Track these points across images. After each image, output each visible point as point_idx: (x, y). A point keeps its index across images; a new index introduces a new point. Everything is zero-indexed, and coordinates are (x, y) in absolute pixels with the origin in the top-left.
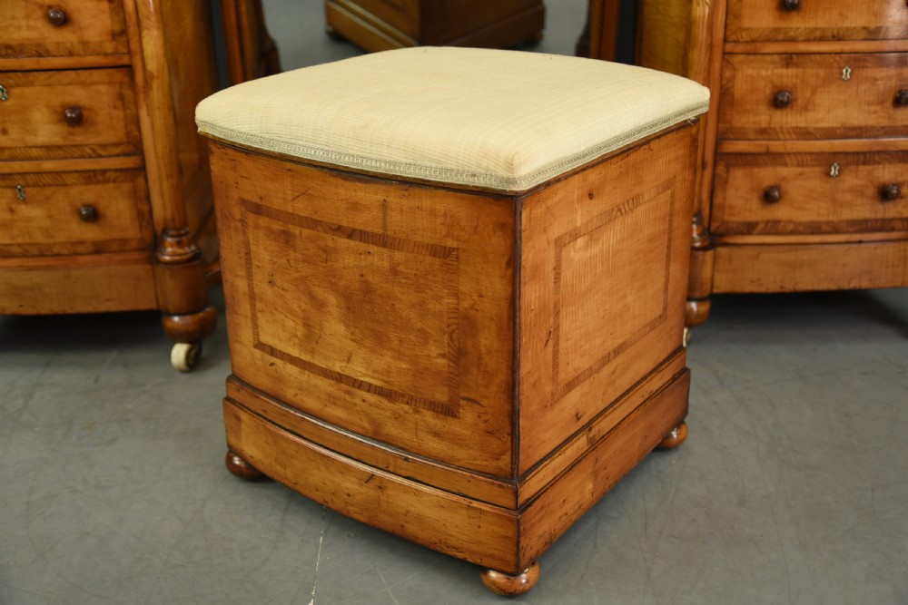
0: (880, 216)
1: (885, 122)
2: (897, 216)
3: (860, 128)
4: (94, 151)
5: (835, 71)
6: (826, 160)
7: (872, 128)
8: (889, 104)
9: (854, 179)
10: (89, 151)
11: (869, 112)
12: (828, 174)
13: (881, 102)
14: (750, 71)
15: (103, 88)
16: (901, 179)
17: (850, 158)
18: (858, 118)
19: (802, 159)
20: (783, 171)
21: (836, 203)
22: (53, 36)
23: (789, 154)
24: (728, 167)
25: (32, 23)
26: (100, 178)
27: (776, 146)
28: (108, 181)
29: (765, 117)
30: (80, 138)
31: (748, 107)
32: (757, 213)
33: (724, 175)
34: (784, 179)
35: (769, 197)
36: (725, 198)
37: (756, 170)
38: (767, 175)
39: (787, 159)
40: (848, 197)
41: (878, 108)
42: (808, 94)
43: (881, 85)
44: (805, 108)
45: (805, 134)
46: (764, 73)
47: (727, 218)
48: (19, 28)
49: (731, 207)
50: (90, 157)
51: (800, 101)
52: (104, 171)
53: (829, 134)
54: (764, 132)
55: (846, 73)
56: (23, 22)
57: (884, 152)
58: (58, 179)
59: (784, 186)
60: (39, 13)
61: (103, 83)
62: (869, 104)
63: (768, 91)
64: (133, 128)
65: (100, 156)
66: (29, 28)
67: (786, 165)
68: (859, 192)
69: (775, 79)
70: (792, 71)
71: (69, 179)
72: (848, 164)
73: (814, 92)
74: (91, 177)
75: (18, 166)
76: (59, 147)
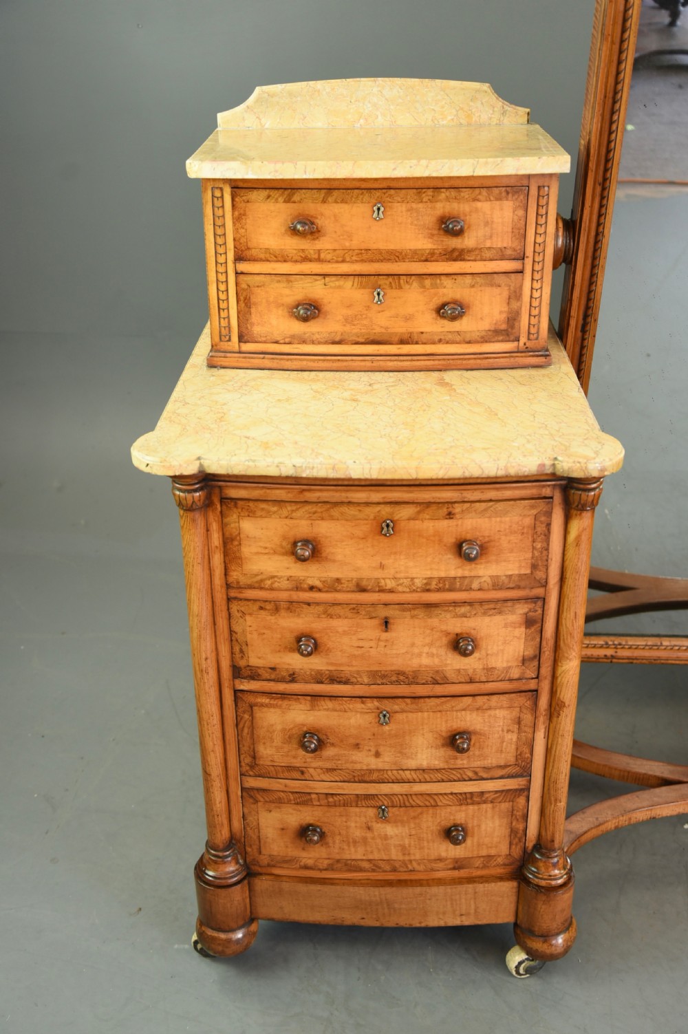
10: (470, 774)
15: (500, 713)
22: (454, 663)
25: (433, 651)
48: (420, 655)
50: (470, 780)
56: (426, 649)
58: (431, 801)
61: (501, 707)
64: (526, 750)
66: (430, 655)
75: (386, 788)
76: (438, 770)
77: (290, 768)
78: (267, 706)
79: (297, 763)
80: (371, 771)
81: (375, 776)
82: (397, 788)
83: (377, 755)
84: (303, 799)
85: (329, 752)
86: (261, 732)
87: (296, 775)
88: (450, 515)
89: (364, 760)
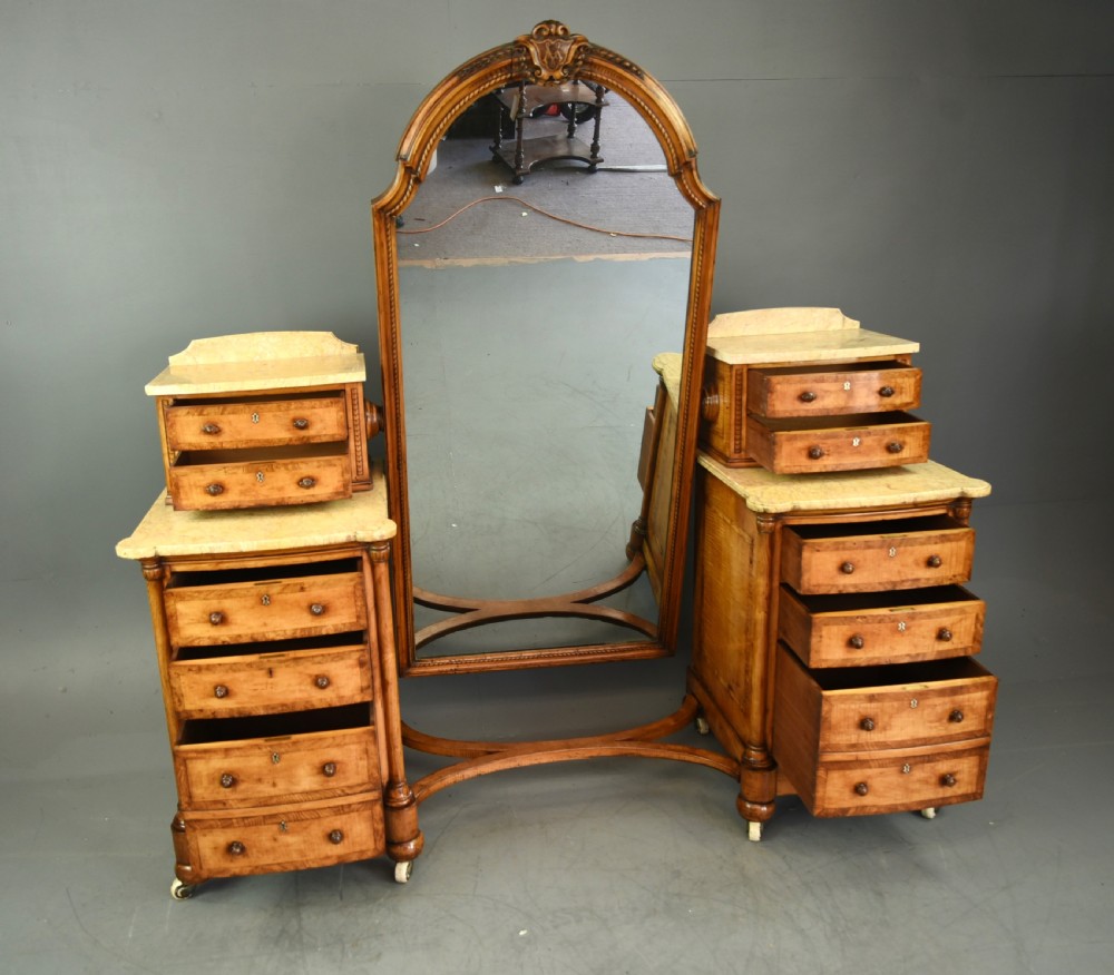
0: (940, 796)
1: (943, 733)
2: (953, 794)
3: (925, 739)
4: (343, 791)
5: (906, 703)
6: (900, 763)
7: (934, 738)
8: (945, 721)
9: (921, 773)
10: (339, 792)
11: (931, 728)
12: (902, 772)
13: (940, 720)
14: (843, 706)
15: (353, 747)
16: (955, 770)
17: (918, 759)
18: (923, 732)
19: (882, 763)
20: (868, 772)
21: (908, 791)
23: (873, 760)
24: (827, 770)
25: (303, 688)
26: (346, 810)
27: (863, 755)
28: (353, 811)
29: (855, 736)
30: (333, 783)
31: (842, 730)
32: (849, 802)
33: (824, 776)
34: (869, 777)
35: (859, 789)
36: (825, 792)
37: (848, 772)
38: (857, 775)
39: (871, 763)
40: (917, 786)
41: (937, 724)
42: (886, 719)
43: (939, 709)
44: (884, 729)
45: (884, 746)
46: (853, 706)
47: (826, 806)
49: (830, 798)
50: (340, 796)
51: (880, 724)
52: (349, 805)
53: (901, 745)
54: (854, 747)
55: (914, 703)
56: (298, 687)
57: (943, 753)
58: (316, 815)
59: (870, 782)
60: (309, 680)
61: (353, 743)
62: (931, 722)
63: (857, 719)
64: (375, 771)
65: (348, 795)
66: (300, 691)
67: (870, 767)
68: (926, 782)
69: (861, 710)
70: (874, 705)
71: (323, 814)
72: (916, 763)
73: (891, 717)
74: (339, 810)
75: (283, 809)
76: (316, 792)
77: (216, 802)
78: (196, 758)
79: (220, 797)
80: (271, 797)
81: (274, 801)
82: (290, 808)
83: (274, 785)
84: (227, 823)
85: (242, 787)
86: (193, 778)
87: (220, 806)
88: (302, 589)
89: (266, 790)
